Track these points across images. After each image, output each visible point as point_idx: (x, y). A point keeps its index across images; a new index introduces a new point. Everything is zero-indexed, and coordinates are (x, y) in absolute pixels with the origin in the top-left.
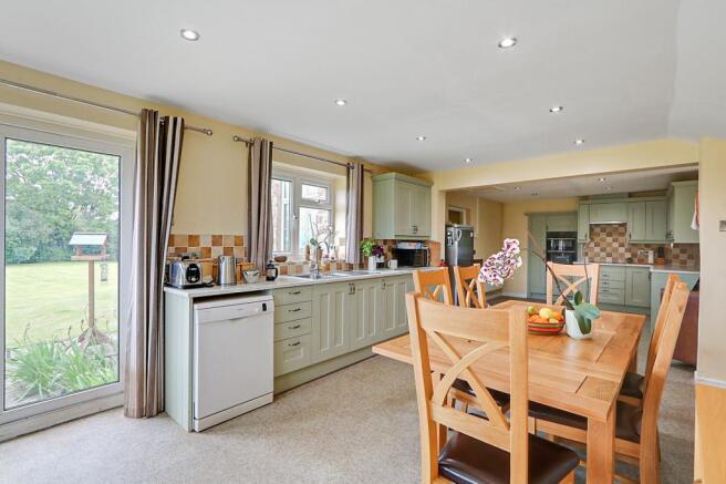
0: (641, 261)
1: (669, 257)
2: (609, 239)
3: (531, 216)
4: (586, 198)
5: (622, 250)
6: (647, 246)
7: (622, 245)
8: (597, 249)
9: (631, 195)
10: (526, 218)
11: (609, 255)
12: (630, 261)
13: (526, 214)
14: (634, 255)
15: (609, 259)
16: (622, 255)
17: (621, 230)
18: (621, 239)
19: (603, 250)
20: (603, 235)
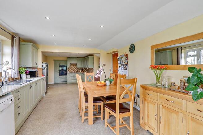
0: (79, 72)
1: (84, 71)
2: (73, 67)
3: (55, 60)
4: (69, 57)
5: (76, 69)
6: (80, 68)
7: (76, 68)
8: (71, 69)
9: (78, 57)
10: (54, 61)
11: (73, 71)
12: (77, 72)
13: (54, 60)
14: (78, 71)
15: (73, 72)
16: (76, 71)
17: (76, 65)
18: (76, 67)
19: (72, 70)
20: (72, 66)
